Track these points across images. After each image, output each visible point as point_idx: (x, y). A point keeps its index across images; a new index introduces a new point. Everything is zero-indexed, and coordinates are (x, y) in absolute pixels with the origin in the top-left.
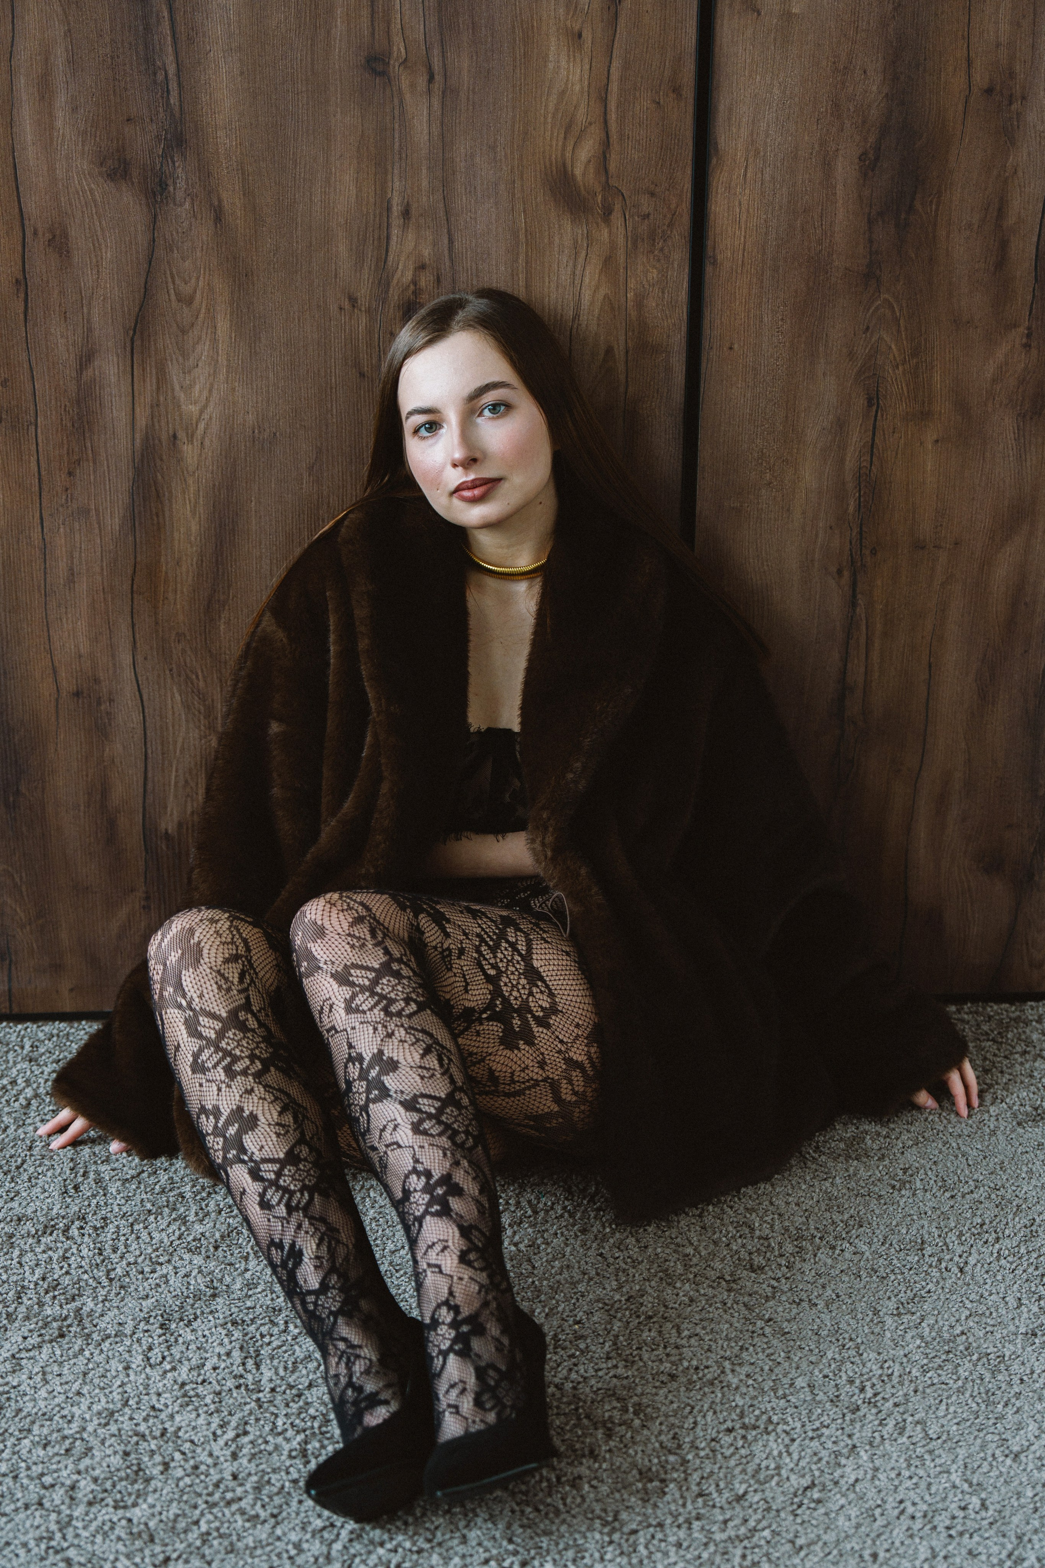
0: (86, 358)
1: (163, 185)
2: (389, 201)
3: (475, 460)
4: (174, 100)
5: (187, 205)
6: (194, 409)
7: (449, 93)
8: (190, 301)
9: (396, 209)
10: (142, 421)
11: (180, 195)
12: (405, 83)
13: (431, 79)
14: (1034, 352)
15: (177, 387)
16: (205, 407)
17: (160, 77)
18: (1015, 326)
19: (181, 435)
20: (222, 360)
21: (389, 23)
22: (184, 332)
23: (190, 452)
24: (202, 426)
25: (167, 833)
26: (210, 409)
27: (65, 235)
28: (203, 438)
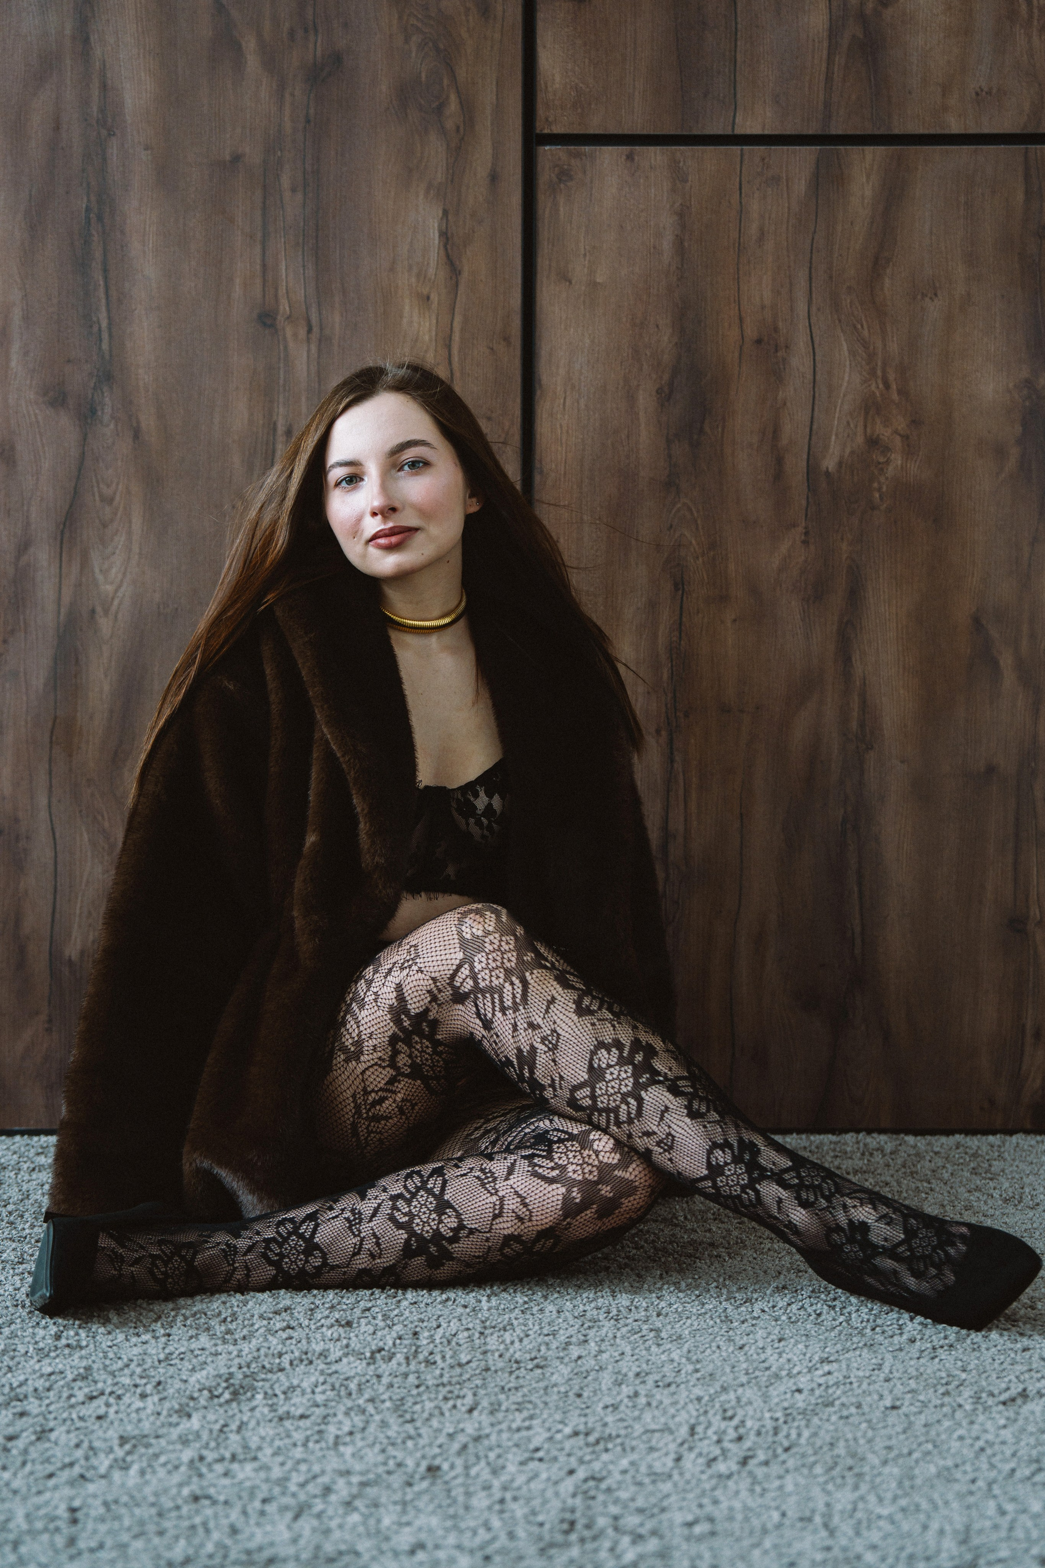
0: (24, 546)
1: (93, 411)
2: (275, 424)
3: (394, 510)
4: (105, 346)
5: (112, 426)
6: (110, 588)
7: (324, 341)
8: (110, 501)
9: (281, 429)
10: (66, 599)
11: (106, 418)
12: (289, 332)
13: (310, 330)
14: (812, 547)
15: (97, 570)
16: (120, 586)
17: (95, 329)
18: (794, 526)
19: (99, 609)
20: (136, 548)
21: (276, 289)
22: (105, 526)
23: (105, 624)
24: (116, 602)
25: (70, 960)
26: (123, 589)
27: (13, 448)
28: (117, 613)
